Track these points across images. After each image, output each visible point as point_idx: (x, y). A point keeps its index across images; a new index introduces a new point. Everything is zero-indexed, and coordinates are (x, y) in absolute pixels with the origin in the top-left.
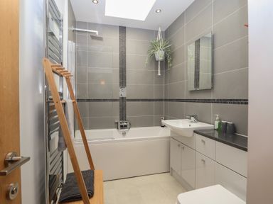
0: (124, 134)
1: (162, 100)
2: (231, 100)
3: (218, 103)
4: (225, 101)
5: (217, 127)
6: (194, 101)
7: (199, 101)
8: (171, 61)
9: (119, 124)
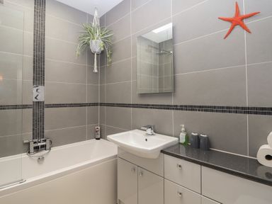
0: (41, 159)
1: (95, 104)
2: (200, 107)
3: (182, 109)
4: (192, 108)
5: (183, 140)
6: (146, 106)
7: (154, 107)
8: (111, 55)
9: (32, 146)
